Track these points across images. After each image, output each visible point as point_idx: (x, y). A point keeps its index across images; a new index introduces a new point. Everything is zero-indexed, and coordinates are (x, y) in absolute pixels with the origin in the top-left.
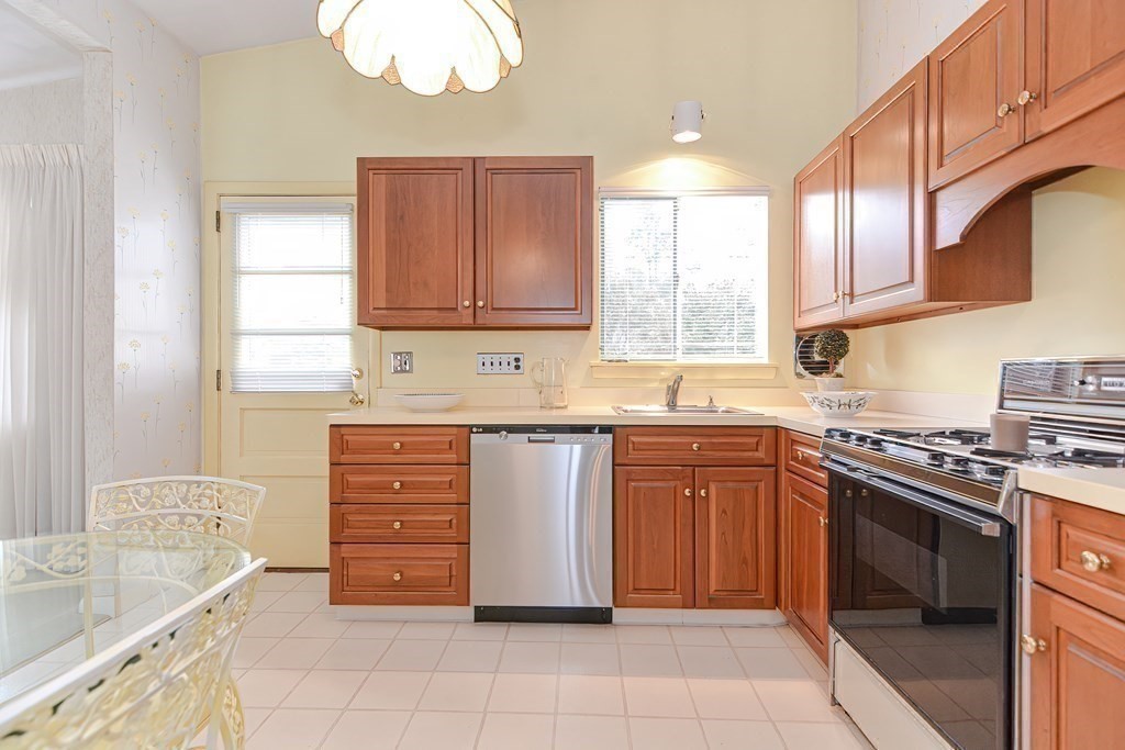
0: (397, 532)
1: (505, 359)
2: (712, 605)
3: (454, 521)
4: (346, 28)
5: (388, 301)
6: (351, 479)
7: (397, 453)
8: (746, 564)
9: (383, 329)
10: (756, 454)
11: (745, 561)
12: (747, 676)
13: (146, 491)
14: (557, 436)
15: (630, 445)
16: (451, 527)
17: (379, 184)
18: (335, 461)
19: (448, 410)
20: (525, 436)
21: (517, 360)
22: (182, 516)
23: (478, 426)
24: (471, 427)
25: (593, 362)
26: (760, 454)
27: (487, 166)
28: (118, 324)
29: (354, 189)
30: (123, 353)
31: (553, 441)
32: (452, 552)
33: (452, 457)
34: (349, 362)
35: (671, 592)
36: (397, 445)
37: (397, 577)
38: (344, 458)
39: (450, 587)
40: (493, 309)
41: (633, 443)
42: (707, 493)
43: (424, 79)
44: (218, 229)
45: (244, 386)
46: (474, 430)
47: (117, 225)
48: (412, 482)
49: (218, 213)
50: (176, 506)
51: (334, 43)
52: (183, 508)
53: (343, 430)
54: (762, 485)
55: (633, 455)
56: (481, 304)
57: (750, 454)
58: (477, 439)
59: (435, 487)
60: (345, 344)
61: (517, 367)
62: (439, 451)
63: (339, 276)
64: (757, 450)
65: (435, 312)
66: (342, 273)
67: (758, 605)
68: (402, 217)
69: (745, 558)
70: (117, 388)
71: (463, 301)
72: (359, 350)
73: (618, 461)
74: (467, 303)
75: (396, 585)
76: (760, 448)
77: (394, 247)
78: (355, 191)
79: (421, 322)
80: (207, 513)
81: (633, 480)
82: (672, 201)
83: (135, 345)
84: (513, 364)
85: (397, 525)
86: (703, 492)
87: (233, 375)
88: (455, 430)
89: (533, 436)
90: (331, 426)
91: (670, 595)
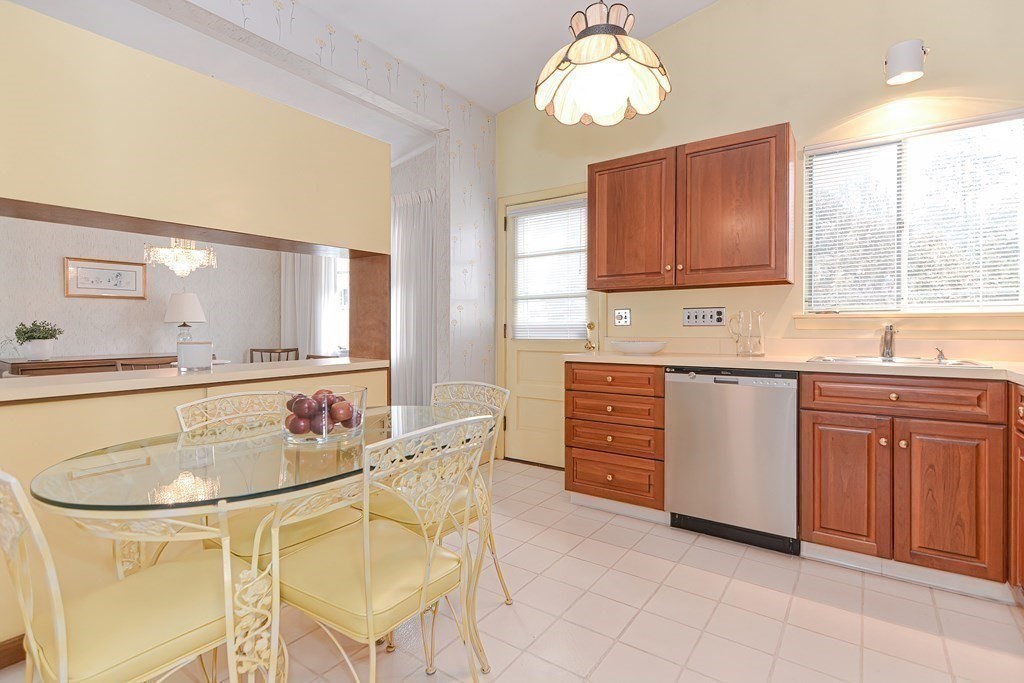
0: (609, 444)
1: (708, 313)
2: (915, 561)
3: (652, 442)
4: (554, 101)
5: (608, 271)
6: (579, 401)
7: (609, 384)
8: (963, 527)
9: (608, 291)
10: (978, 410)
11: (959, 523)
12: (941, 633)
13: (455, 389)
14: (740, 379)
15: (817, 392)
16: (649, 446)
17: (603, 182)
18: (568, 387)
19: (654, 354)
20: (711, 378)
21: (719, 313)
22: (471, 404)
23: (671, 367)
24: (667, 367)
25: (796, 314)
26: (982, 411)
27: (687, 152)
28: (452, 296)
29: (586, 187)
30: (455, 314)
31: (737, 383)
32: (651, 466)
33: (650, 391)
34: (584, 317)
35: (864, 539)
36: (610, 379)
37: (610, 478)
38: (574, 386)
39: (649, 494)
40: (691, 270)
41: (820, 389)
42: (909, 445)
43: (608, 115)
44: (505, 229)
45: (520, 335)
46: (668, 370)
47: (452, 235)
48: (621, 408)
49: (505, 218)
50: (468, 398)
51: (548, 113)
52: (471, 400)
53: (574, 366)
54: (985, 446)
55: (820, 402)
56: (680, 267)
57: (969, 409)
58: (670, 377)
59: (637, 413)
60: (582, 303)
61: (719, 320)
62: (642, 385)
63: (578, 254)
64: (979, 405)
65: (643, 276)
66: (580, 251)
67: (981, 574)
68: (619, 205)
69: (959, 518)
70: (452, 335)
71: (665, 266)
72: (592, 308)
73: (803, 405)
74: (669, 267)
75: (609, 484)
76: (983, 403)
77: (613, 227)
78: (586, 189)
79: (632, 285)
80: (482, 403)
81: (820, 424)
82: (895, 146)
83: (460, 308)
84: (716, 317)
85: (610, 439)
86: (903, 444)
87: (513, 327)
88: (652, 370)
89: (719, 377)
90: (566, 362)
91: (863, 541)
